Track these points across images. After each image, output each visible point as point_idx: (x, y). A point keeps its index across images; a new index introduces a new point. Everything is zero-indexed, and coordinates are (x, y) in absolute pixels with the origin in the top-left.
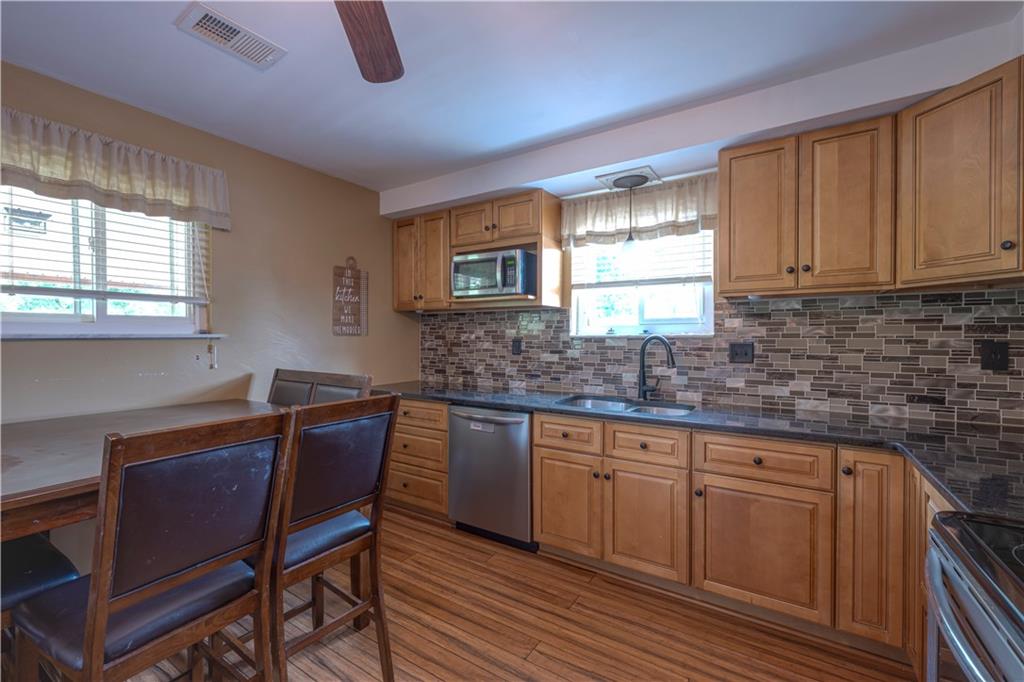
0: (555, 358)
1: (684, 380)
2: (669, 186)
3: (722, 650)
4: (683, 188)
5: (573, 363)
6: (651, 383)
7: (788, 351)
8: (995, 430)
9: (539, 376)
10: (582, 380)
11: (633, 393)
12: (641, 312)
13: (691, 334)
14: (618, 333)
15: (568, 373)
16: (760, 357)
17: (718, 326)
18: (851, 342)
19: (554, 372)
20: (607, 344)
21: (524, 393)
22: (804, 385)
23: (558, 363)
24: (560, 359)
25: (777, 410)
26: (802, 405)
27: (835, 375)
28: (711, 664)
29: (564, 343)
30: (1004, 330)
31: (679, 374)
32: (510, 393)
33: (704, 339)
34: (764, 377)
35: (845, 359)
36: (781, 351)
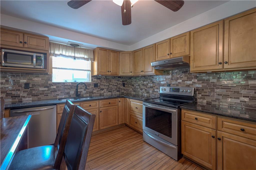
0: (46, 89)
1: (85, 92)
2: (83, 49)
3: (109, 136)
4: (86, 51)
5: (54, 90)
6: (79, 93)
7: (103, 85)
8: (124, 94)
9: (39, 95)
10: (57, 95)
11: (75, 96)
12: (73, 76)
13: (86, 82)
14: (68, 81)
15: (52, 93)
16: (99, 86)
17: (92, 80)
18: (111, 83)
19: (45, 93)
20: (65, 84)
21: (31, 102)
22: (105, 90)
23: (47, 90)
24: (48, 89)
25: (101, 95)
26: (105, 94)
27: (109, 89)
28: (110, 138)
29: (50, 84)
30: (124, 82)
31: (84, 90)
32: (23, 103)
33: (89, 83)
34: (99, 90)
35: (110, 86)
36: (102, 85)
